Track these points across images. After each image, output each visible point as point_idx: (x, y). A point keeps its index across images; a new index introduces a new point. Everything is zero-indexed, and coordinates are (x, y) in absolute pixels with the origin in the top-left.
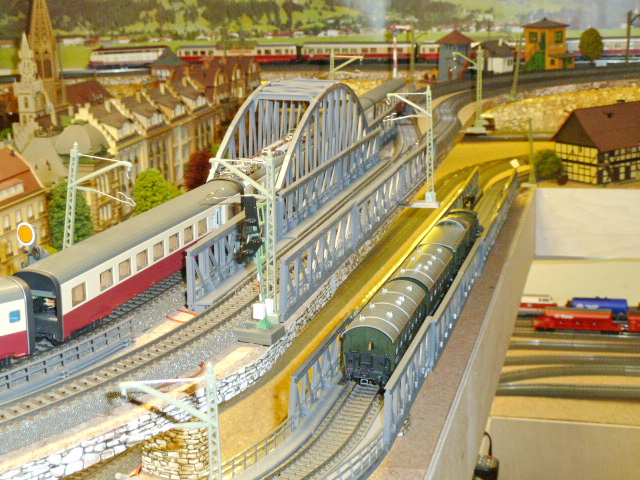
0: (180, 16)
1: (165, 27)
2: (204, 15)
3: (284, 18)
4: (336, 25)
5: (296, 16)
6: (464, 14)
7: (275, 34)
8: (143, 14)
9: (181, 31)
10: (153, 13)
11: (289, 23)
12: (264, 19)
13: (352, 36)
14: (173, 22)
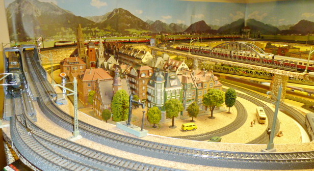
0: (68, 34)
1: (64, 36)
2: (74, 33)
3: (94, 34)
4: (106, 36)
5: (97, 33)
6: (131, 33)
7: (92, 37)
8: (57, 33)
9: (68, 37)
10: (60, 33)
11: (95, 35)
12: (89, 34)
13: (109, 38)
14: (66, 35)
